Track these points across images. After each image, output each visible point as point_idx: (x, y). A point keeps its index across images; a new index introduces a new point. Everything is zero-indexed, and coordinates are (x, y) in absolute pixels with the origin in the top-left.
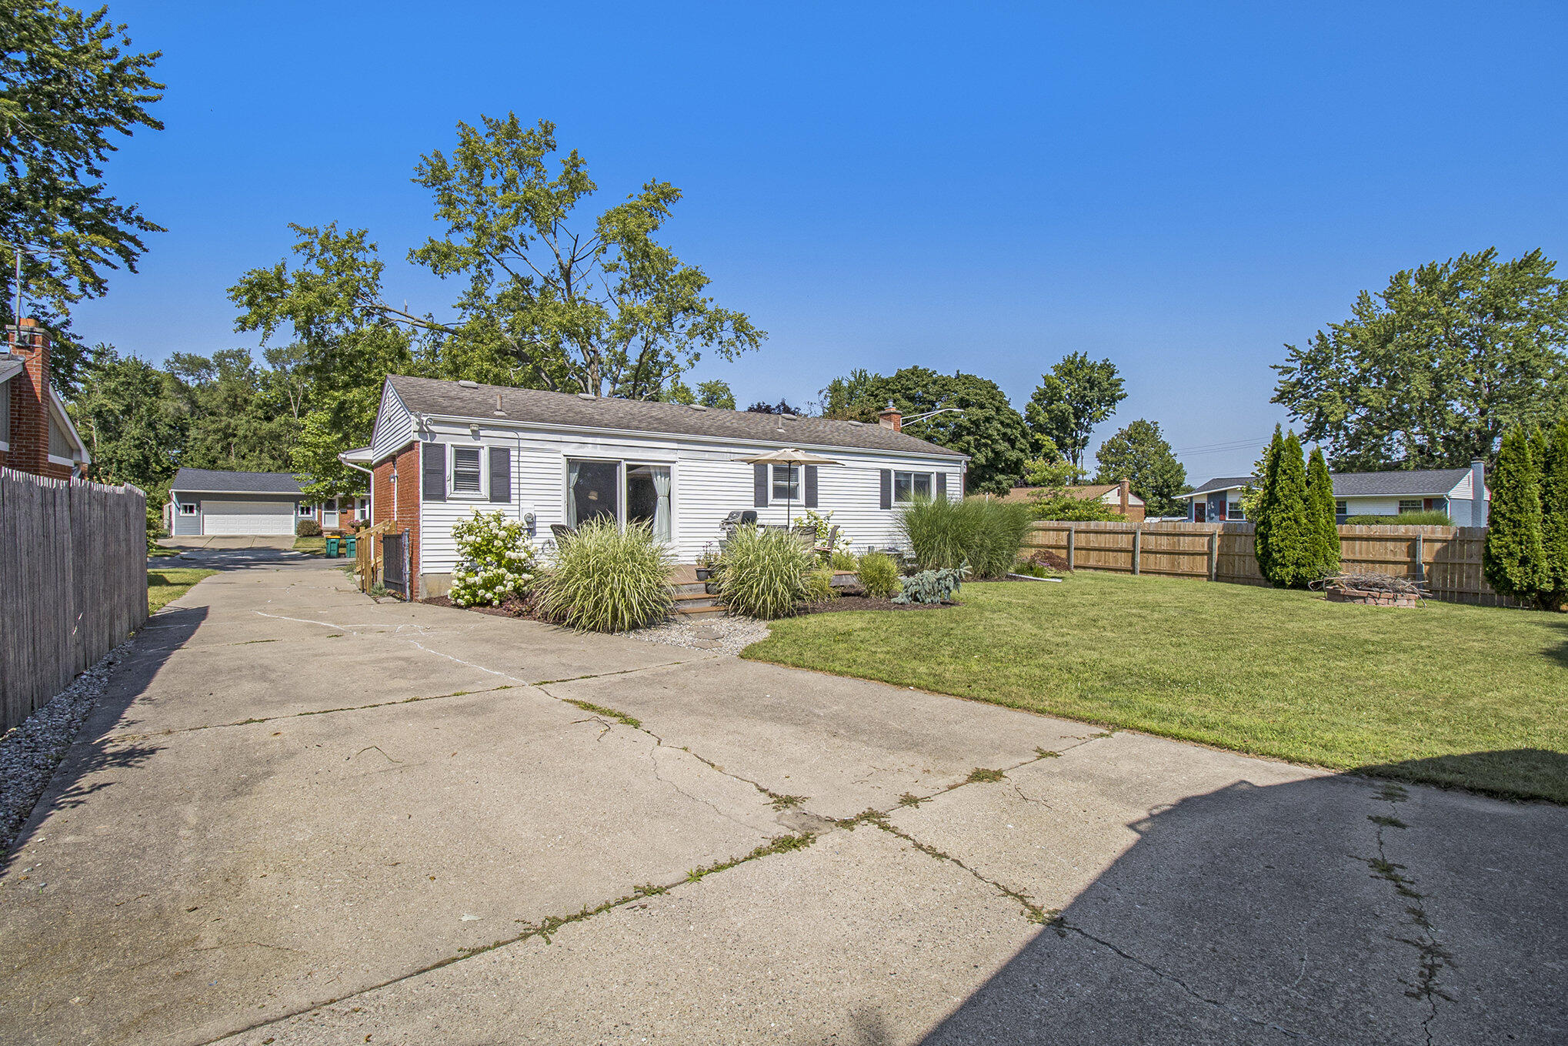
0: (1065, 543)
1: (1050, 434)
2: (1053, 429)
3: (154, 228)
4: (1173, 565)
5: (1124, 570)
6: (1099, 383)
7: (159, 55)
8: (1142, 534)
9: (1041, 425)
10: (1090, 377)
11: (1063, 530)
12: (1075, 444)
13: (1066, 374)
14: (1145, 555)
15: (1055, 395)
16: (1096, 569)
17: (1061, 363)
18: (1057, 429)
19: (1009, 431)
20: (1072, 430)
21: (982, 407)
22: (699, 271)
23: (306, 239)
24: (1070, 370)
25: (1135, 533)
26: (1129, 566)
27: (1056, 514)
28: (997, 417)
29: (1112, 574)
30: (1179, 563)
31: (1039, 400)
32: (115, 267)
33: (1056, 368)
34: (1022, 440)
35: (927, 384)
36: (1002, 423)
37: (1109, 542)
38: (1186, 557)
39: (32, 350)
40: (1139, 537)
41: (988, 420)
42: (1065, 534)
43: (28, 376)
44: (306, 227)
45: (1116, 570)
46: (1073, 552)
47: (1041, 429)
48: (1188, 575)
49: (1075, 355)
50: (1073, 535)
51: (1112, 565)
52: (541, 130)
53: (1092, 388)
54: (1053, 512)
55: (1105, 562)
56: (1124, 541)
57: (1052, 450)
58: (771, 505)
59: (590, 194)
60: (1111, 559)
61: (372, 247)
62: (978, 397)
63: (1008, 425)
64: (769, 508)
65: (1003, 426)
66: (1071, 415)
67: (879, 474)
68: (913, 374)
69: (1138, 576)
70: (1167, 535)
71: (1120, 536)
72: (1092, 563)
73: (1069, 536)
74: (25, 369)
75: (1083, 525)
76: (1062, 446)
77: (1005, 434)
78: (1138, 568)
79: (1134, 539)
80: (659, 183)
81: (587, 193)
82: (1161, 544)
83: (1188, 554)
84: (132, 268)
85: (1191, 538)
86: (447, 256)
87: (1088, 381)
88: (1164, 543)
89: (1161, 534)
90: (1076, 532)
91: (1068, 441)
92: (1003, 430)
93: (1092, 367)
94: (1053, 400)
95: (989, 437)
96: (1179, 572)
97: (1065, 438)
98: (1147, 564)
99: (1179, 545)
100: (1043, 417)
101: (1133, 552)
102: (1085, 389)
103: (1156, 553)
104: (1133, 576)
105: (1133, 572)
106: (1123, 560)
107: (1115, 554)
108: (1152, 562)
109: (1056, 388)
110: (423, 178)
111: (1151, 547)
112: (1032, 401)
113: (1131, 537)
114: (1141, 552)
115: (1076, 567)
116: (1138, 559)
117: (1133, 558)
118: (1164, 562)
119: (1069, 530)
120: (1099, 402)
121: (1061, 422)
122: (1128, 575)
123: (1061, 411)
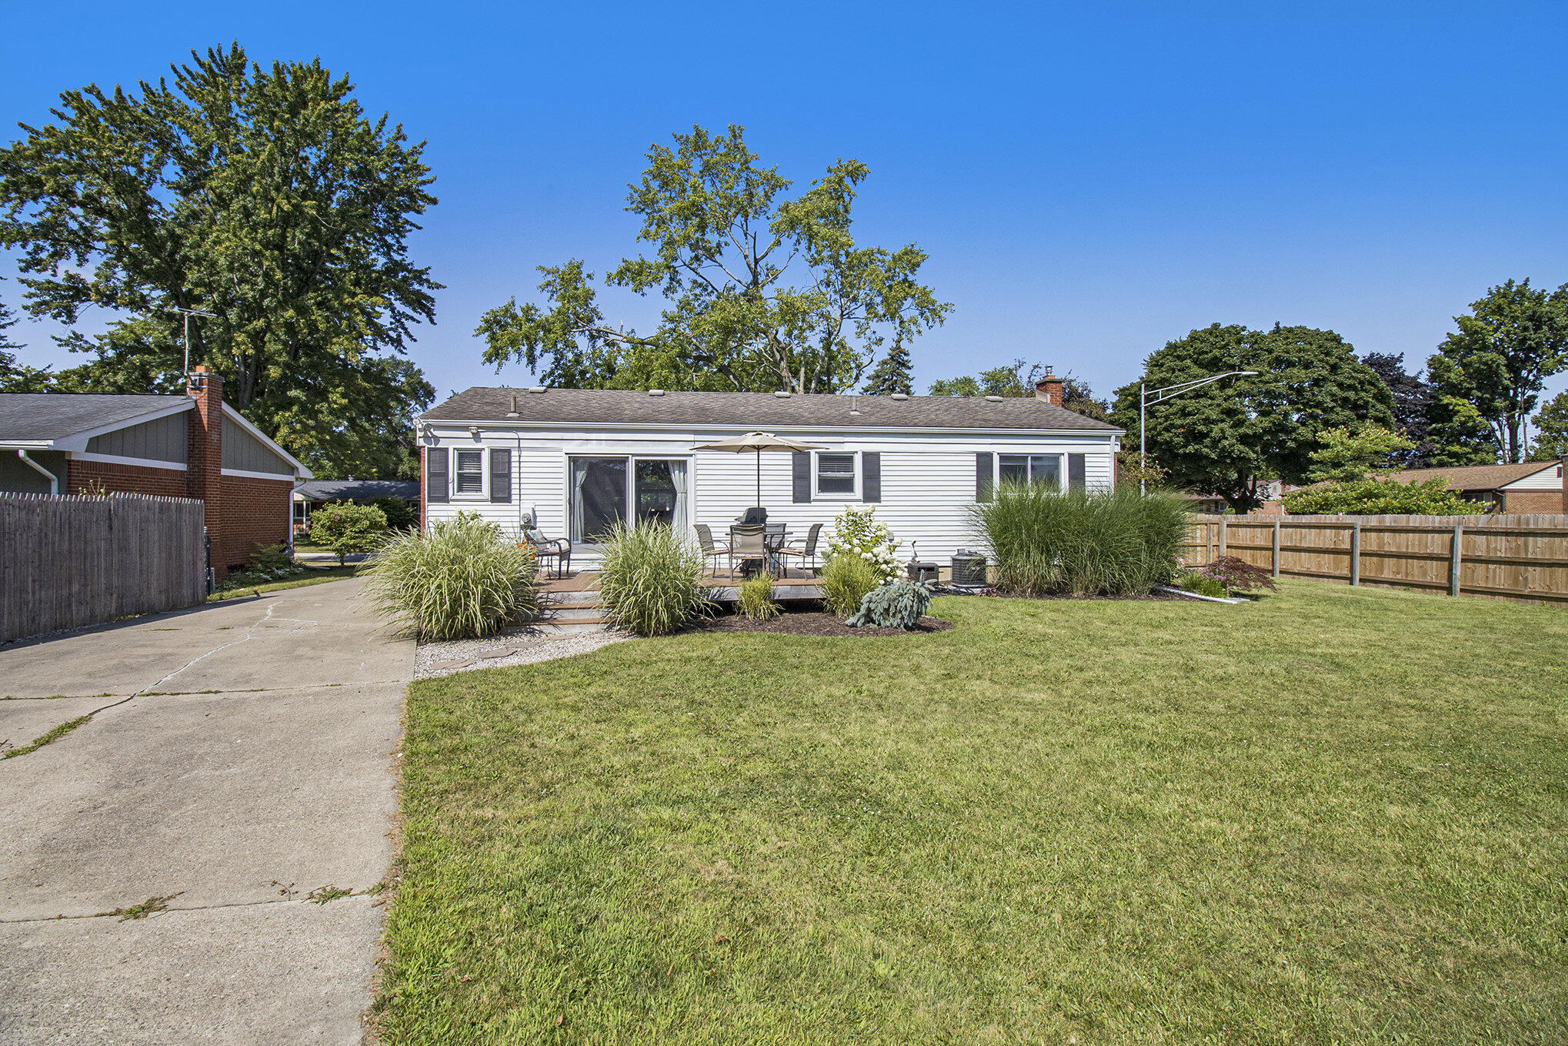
0: (1347, 546)
1: (1466, 395)
2: (1472, 389)
3: (439, 286)
4: (1516, 580)
5: (1436, 588)
6: (1550, 319)
7: (425, 143)
8: (1465, 532)
9: (1454, 386)
10: (1534, 312)
11: (1344, 527)
12: (1513, 406)
13: (1493, 312)
14: (1470, 565)
15: (1476, 342)
16: (1393, 583)
17: (1485, 296)
18: (1479, 389)
19: (1351, 395)
20: (1506, 389)
21: (1307, 366)
22: (916, 248)
23: (550, 278)
24: (1499, 306)
25: (1452, 531)
26: (1444, 582)
27: (1349, 505)
28: (1332, 378)
29: (1417, 595)
30: (1526, 579)
31: (1452, 351)
32: (418, 322)
33: (1476, 306)
34: (1379, 406)
35: (1227, 344)
36: (1340, 385)
37: (1413, 545)
38: (1538, 569)
39: (201, 390)
40: (1460, 538)
41: (1316, 382)
42: (1347, 533)
43: (199, 411)
44: (549, 267)
45: (1424, 587)
46: (1358, 559)
47: (1454, 390)
48: (1541, 598)
49: (1510, 284)
50: (1358, 535)
51: (1417, 578)
52: (730, 134)
53: (1537, 328)
54: (1345, 502)
55: (1407, 574)
56: (1436, 544)
57: (1470, 417)
58: (814, 500)
59: (787, 189)
60: (1415, 570)
61: (589, 276)
62: (1302, 354)
63: (1351, 387)
64: (813, 503)
65: (1342, 389)
66: (1503, 368)
67: (975, 458)
68: (1211, 334)
69: (1459, 598)
70: (1507, 534)
71: (1430, 535)
72: (1387, 575)
73: (1352, 536)
74: (197, 405)
75: (1373, 521)
76: (1489, 411)
77: (1345, 400)
78: (1458, 585)
79: (1452, 540)
80: (844, 163)
81: (783, 188)
82: (1495, 549)
83: (1542, 565)
84: (432, 321)
85: (1546, 540)
86: (640, 273)
87: (1531, 319)
88: (1502, 547)
89: (1496, 534)
90: (1362, 530)
91: (1499, 403)
92: (1341, 394)
93: (1539, 298)
94: (1471, 350)
95: (1318, 405)
96: (1526, 592)
97: (1493, 400)
98: (1472, 579)
99: (1526, 551)
100: (1456, 374)
101: (1450, 560)
102: (1526, 329)
103: (1487, 562)
104: (1450, 599)
105: (1449, 591)
106: (1434, 572)
107: (1422, 563)
108: (1481, 576)
109: (1476, 332)
110: (634, 206)
111: (1481, 553)
112: (1437, 352)
113: (1447, 537)
114: (1463, 560)
115: (1362, 580)
116: (1458, 570)
117: (1450, 569)
118: (1501, 578)
119: (1352, 527)
120: (1554, 347)
121: (1486, 378)
122: (1441, 597)
123: (1486, 364)
